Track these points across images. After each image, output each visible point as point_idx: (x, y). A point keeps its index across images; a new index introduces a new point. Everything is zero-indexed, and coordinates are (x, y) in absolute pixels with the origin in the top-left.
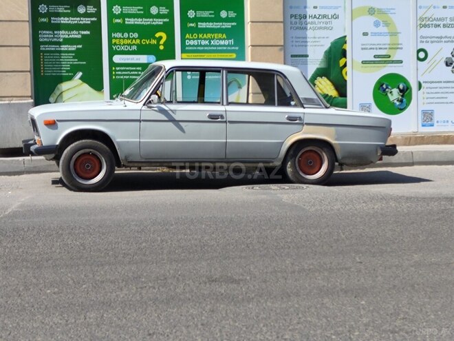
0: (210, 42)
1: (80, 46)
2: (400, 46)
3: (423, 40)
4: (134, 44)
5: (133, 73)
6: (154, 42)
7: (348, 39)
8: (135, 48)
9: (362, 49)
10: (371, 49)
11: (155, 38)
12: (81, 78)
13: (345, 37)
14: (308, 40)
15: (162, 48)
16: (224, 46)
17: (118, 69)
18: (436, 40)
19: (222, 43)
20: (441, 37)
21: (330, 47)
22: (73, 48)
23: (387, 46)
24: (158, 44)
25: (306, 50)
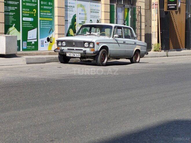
0: (46, 14)
1: (14, 13)
2: (87, 19)
3: (91, 17)
4: (28, 13)
5: (28, 25)
6: (33, 13)
7: (76, 15)
8: (28, 15)
9: (80, 19)
10: (81, 19)
11: (33, 11)
12: (14, 26)
13: (76, 14)
14: (68, 15)
15: (35, 15)
16: (49, 15)
17: (24, 23)
18: (94, 17)
19: (49, 14)
20: (94, 16)
21: (73, 18)
22: (12, 14)
23: (84, 18)
24: (34, 14)
25: (67, 19)
